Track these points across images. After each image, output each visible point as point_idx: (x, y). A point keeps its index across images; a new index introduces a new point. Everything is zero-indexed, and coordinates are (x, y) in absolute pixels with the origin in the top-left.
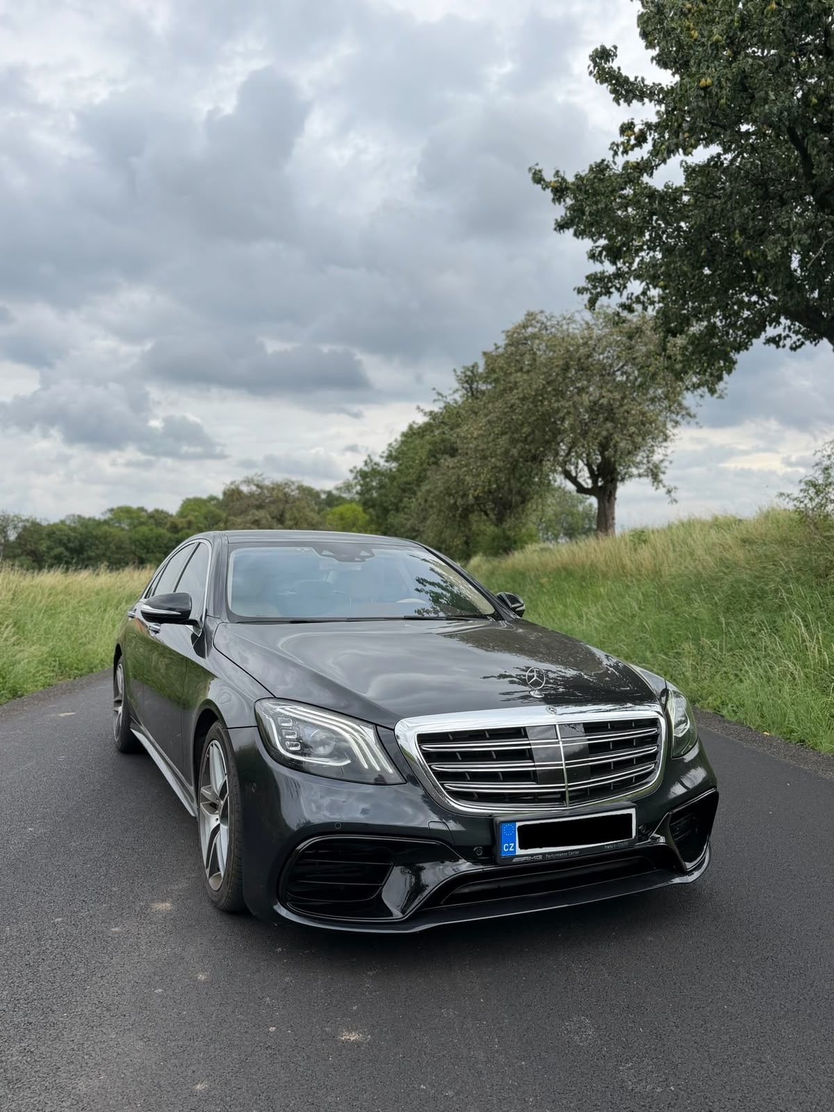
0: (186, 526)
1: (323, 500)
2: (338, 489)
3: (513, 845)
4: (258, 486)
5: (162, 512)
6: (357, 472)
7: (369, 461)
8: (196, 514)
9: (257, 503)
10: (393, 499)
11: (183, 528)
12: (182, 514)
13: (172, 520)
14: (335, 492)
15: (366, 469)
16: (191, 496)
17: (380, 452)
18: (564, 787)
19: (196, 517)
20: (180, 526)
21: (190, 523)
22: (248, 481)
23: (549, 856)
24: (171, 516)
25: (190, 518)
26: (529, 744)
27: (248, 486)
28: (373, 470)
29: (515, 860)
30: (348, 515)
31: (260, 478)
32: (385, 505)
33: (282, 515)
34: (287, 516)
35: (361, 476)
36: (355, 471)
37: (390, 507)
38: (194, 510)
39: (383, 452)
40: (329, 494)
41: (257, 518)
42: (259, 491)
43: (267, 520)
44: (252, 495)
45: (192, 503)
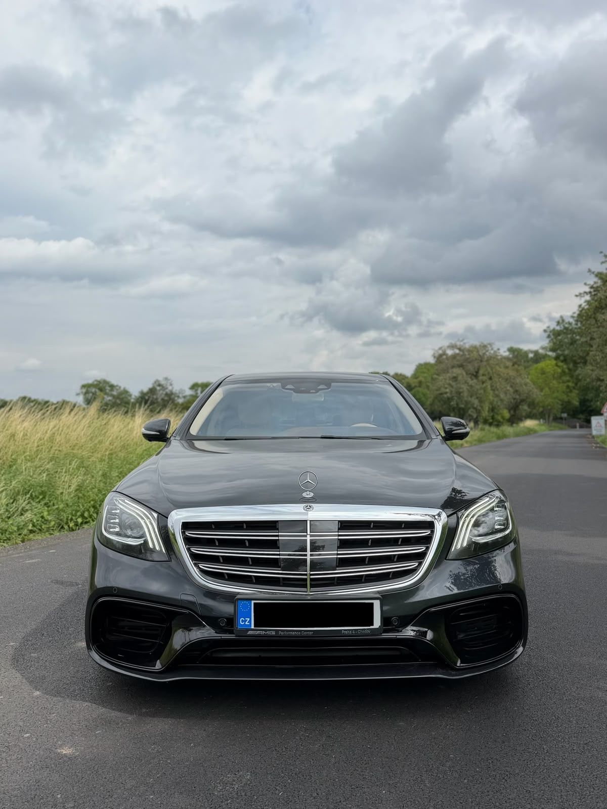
0: (417, 385)
1: (532, 358)
2: (543, 348)
3: (248, 619)
4: (460, 349)
5: (401, 375)
6: (551, 332)
7: (561, 321)
8: (425, 375)
9: (458, 363)
10: (581, 354)
11: (415, 387)
12: (415, 376)
13: (407, 380)
14: (541, 351)
15: (558, 328)
16: (422, 362)
17: (570, 314)
18: (306, 575)
19: (425, 377)
20: (413, 385)
21: (420, 382)
22: (452, 347)
23: (282, 633)
24: (407, 378)
25: (421, 378)
26: (277, 536)
27: (453, 350)
28: (566, 328)
29: (250, 633)
30: (548, 370)
31: (462, 343)
32: (574, 358)
33: (477, 372)
34: (481, 372)
35: (553, 335)
36: (548, 330)
37: (579, 361)
38: (424, 373)
39: (574, 313)
40: (536, 353)
41: (455, 375)
42: (461, 353)
43: (463, 377)
44: (454, 357)
45: (423, 367)
